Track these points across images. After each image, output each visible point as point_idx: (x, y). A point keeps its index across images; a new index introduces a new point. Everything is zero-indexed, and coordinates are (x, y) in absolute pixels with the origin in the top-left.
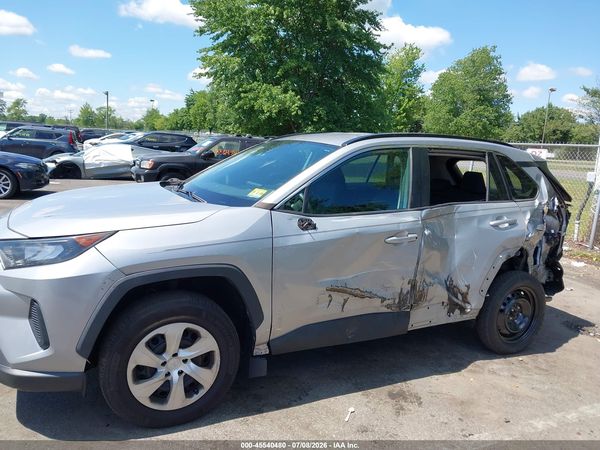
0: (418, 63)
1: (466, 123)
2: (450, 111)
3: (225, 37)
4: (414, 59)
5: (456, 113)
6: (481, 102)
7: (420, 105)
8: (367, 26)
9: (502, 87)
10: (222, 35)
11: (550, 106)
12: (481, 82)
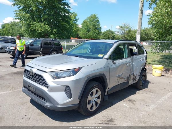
0: (77, 18)
1: (91, 34)
2: (87, 31)
3: (22, 7)
4: (76, 16)
5: (88, 31)
6: (94, 29)
7: (78, 29)
8: (66, 7)
9: (99, 25)
10: (21, 6)
11: (109, 30)
12: (94, 23)
